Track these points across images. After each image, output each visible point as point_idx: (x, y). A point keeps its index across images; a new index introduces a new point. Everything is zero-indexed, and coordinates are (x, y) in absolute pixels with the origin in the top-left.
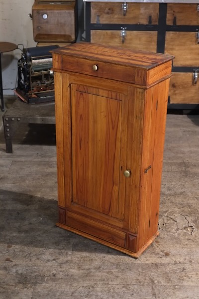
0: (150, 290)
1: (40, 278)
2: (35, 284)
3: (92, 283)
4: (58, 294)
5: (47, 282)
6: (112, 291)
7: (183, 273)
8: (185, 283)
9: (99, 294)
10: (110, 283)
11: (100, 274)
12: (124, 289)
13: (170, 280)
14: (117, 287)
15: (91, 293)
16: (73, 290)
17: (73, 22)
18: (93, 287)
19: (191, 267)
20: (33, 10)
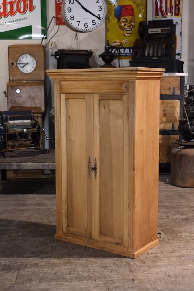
0: (127, 268)
1: (23, 266)
2: (19, 269)
3: (73, 267)
4: (41, 274)
5: (30, 268)
6: (92, 270)
7: (156, 259)
8: (158, 264)
9: (80, 272)
10: (89, 266)
11: (79, 262)
12: (103, 269)
13: (144, 262)
14: (96, 268)
15: (73, 272)
16: (55, 271)
17: (43, 96)
18: (73, 269)
19: (162, 255)
20: (8, 87)
